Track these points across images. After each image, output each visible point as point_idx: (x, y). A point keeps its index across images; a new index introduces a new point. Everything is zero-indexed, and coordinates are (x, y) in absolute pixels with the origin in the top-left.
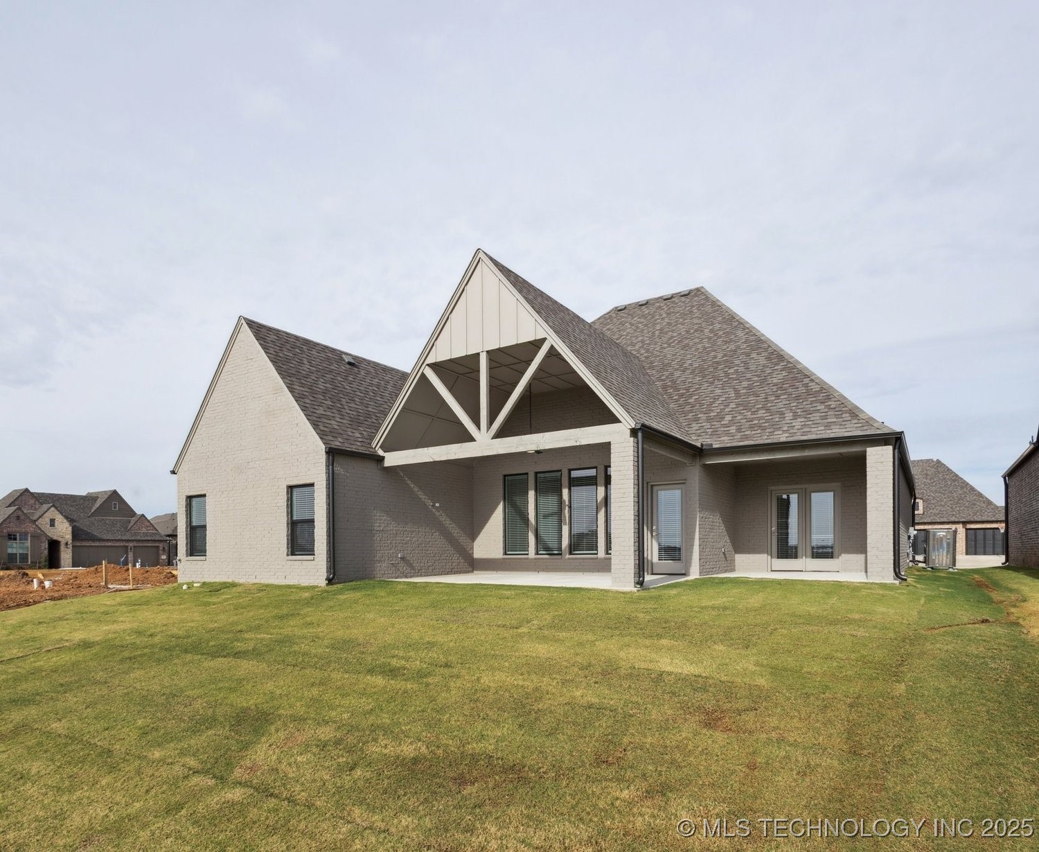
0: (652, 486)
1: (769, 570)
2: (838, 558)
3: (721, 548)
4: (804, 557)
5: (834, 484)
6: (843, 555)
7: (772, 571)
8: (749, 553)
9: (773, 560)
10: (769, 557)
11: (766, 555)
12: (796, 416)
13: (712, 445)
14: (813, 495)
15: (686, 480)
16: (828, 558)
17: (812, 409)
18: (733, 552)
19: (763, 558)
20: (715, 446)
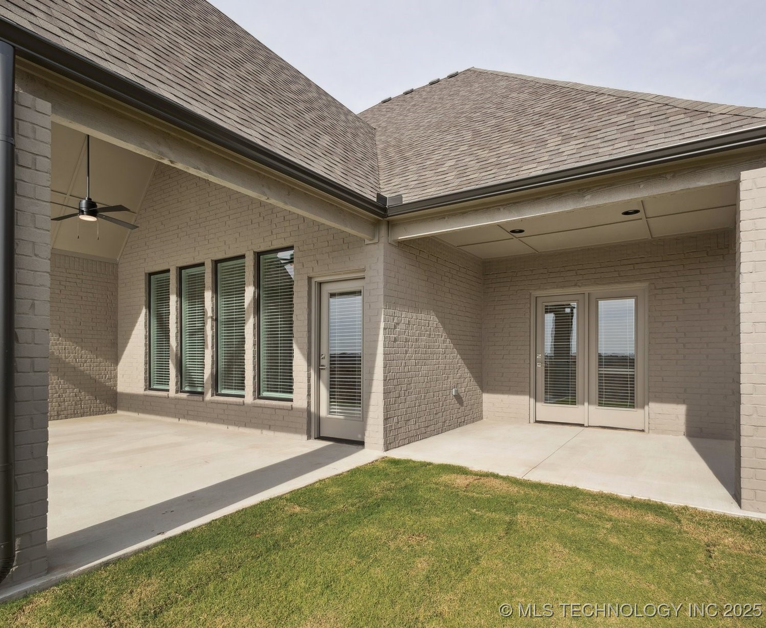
0: (320, 284)
1: (532, 420)
2: (643, 407)
3: (451, 389)
4: (586, 404)
5: (638, 285)
6: (652, 405)
7: (537, 422)
8: (503, 393)
9: (539, 405)
10: (532, 401)
11: (527, 397)
12: (566, 139)
13: (400, 197)
14: (602, 304)
15: (364, 270)
16: (626, 406)
17: (600, 124)
18: (479, 391)
19: (523, 401)
20: (405, 200)
